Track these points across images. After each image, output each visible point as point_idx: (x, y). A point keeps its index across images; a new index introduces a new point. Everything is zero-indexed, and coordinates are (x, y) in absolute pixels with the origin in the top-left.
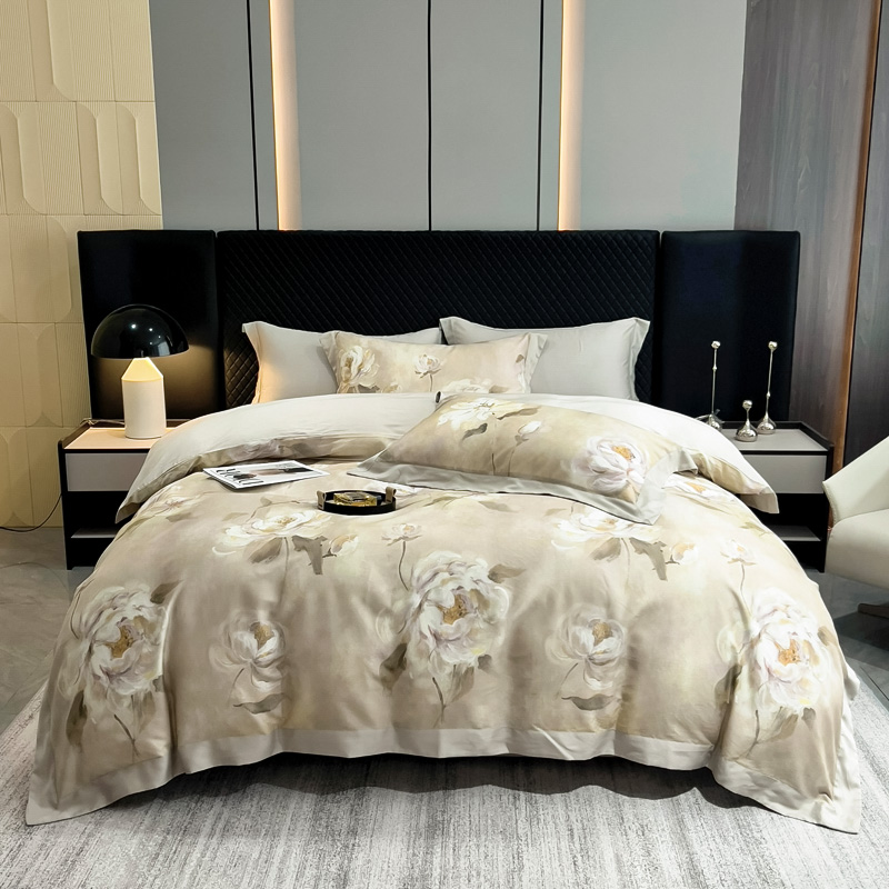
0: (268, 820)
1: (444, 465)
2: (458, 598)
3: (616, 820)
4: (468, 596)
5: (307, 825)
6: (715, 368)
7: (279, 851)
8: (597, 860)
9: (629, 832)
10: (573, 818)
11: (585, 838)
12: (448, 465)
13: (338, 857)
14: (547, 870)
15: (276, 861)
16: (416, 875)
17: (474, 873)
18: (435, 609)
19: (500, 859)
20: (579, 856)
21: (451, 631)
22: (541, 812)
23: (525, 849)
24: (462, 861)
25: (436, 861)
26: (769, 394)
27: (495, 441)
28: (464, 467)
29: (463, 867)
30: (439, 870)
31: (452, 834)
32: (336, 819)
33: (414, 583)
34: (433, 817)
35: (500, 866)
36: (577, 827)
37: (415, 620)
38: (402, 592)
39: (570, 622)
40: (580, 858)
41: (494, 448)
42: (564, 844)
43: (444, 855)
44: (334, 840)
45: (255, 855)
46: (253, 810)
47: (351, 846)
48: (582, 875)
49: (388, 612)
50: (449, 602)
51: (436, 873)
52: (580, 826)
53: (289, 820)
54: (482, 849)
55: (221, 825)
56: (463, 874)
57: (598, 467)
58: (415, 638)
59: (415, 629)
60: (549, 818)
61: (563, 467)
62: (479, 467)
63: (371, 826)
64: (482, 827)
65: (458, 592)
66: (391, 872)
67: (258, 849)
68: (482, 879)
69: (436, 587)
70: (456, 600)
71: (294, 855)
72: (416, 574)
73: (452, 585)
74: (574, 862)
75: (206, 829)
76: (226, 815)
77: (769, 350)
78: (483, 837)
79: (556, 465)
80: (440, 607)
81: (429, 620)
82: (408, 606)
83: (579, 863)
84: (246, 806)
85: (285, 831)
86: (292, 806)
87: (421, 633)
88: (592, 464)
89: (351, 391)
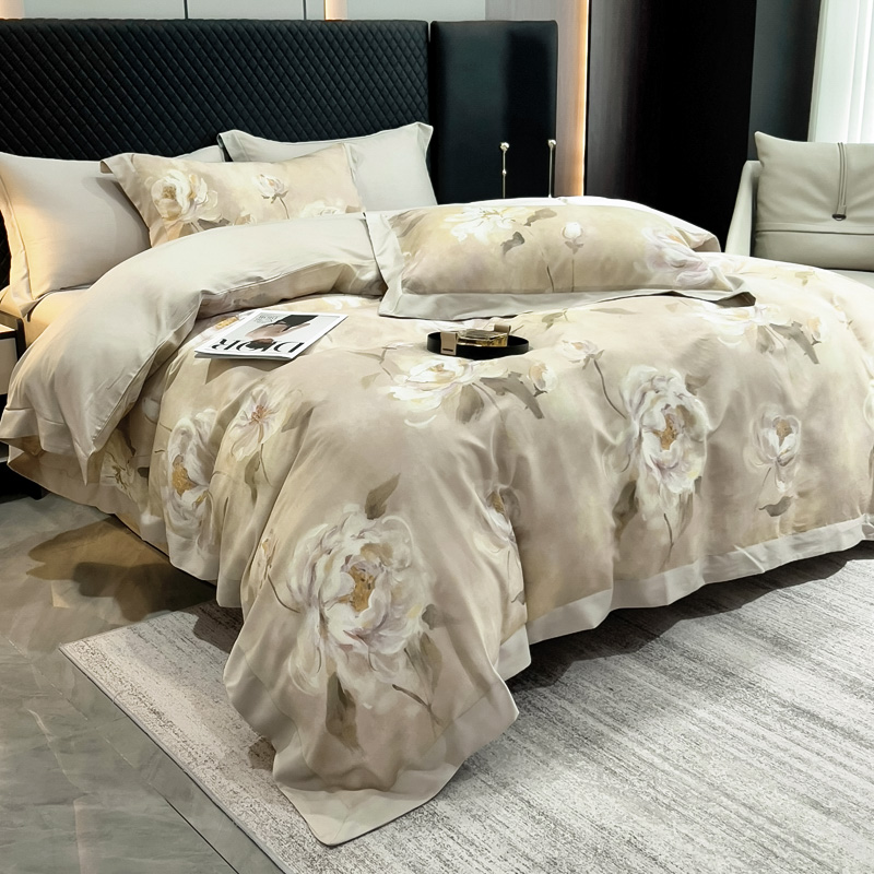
1: (489, 288)
2: (668, 418)
4: (675, 414)
12: (493, 287)
18: (651, 435)
21: (670, 457)
27: (544, 251)
28: (515, 287)
33: (629, 410)
37: (639, 452)
38: (619, 422)
39: (758, 425)
41: (547, 260)
49: (613, 448)
50: (662, 426)
57: (676, 262)
58: (643, 471)
59: (641, 461)
61: (638, 268)
62: (534, 285)
65: (667, 412)
69: (648, 410)
70: (667, 421)
72: (627, 397)
73: (660, 405)
79: (629, 269)
80: (656, 433)
81: (650, 448)
82: (629, 438)
87: (647, 465)
88: (667, 258)
89: (187, 230)
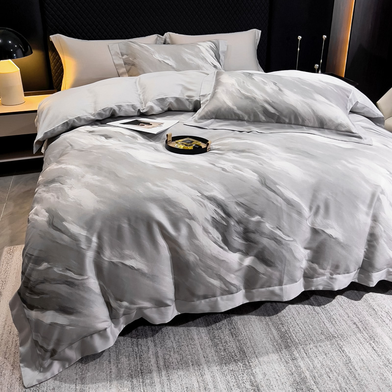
0: (187, 352)
3: (373, 312)
5: (213, 351)
6: (299, 49)
7: (208, 377)
8: (383, 344)
9: (385, 319)
10: (350, 315)
11: (366, 327)
13: (245, 374)
14: (364, 358)
15: (211, 386)
16: (298, 380)
17: (328, 370)
19: (334, 354)
20: (371, 342)
22: (332, 314)
23: (342, 344)
24: (316, 361)
25: (301, 364)
26: (321, 61)
29: (319, 366)
30: (307, 372)
31: (297, 340)
32: (226, 342)
34: (278, 330)
35: (338, 360)
36: (356, 320)
40: (373, 344)
42: (359, 335)
43: (303, 358)
44: (235, 361)
45: (196, 385)
46: (175, 345)
47: (247, 363)
48: (383, 358)
51: (307, 374)
52: (358, 320)
53: (200, 349)
54: (320, 349)
55: (161, 363)
56: (323, 373)
60: (339, 318)
63: (249, 344)
64: (309, 331)
66: (282, 380)
67: (194, 378)
68: (335, 374)
71: (219, 380)
74: (373, 347)
75: (154, 368)
76: (160, 354)
77: (323, 39)
78: (314, 339)
83: (375, 348)
84: (169, 343)
85: (203, 360)
86: (196, 337)
